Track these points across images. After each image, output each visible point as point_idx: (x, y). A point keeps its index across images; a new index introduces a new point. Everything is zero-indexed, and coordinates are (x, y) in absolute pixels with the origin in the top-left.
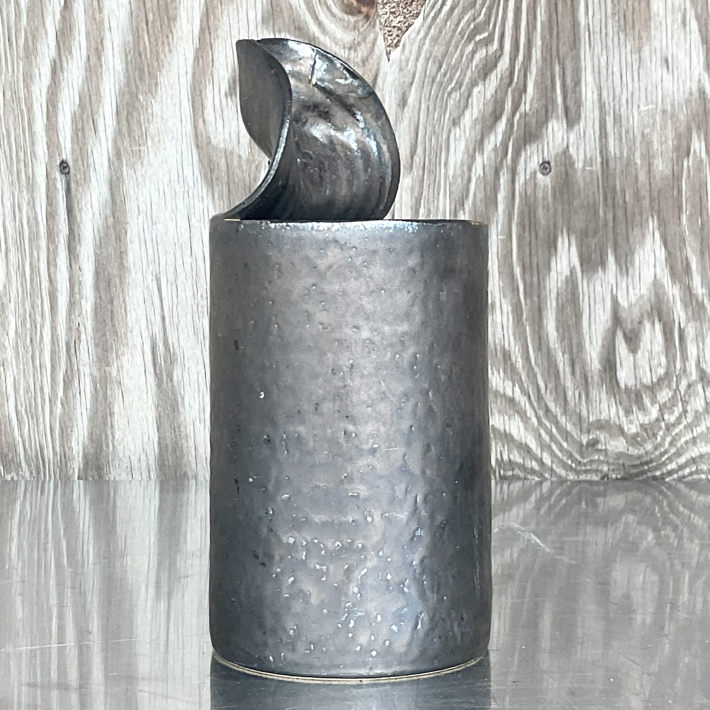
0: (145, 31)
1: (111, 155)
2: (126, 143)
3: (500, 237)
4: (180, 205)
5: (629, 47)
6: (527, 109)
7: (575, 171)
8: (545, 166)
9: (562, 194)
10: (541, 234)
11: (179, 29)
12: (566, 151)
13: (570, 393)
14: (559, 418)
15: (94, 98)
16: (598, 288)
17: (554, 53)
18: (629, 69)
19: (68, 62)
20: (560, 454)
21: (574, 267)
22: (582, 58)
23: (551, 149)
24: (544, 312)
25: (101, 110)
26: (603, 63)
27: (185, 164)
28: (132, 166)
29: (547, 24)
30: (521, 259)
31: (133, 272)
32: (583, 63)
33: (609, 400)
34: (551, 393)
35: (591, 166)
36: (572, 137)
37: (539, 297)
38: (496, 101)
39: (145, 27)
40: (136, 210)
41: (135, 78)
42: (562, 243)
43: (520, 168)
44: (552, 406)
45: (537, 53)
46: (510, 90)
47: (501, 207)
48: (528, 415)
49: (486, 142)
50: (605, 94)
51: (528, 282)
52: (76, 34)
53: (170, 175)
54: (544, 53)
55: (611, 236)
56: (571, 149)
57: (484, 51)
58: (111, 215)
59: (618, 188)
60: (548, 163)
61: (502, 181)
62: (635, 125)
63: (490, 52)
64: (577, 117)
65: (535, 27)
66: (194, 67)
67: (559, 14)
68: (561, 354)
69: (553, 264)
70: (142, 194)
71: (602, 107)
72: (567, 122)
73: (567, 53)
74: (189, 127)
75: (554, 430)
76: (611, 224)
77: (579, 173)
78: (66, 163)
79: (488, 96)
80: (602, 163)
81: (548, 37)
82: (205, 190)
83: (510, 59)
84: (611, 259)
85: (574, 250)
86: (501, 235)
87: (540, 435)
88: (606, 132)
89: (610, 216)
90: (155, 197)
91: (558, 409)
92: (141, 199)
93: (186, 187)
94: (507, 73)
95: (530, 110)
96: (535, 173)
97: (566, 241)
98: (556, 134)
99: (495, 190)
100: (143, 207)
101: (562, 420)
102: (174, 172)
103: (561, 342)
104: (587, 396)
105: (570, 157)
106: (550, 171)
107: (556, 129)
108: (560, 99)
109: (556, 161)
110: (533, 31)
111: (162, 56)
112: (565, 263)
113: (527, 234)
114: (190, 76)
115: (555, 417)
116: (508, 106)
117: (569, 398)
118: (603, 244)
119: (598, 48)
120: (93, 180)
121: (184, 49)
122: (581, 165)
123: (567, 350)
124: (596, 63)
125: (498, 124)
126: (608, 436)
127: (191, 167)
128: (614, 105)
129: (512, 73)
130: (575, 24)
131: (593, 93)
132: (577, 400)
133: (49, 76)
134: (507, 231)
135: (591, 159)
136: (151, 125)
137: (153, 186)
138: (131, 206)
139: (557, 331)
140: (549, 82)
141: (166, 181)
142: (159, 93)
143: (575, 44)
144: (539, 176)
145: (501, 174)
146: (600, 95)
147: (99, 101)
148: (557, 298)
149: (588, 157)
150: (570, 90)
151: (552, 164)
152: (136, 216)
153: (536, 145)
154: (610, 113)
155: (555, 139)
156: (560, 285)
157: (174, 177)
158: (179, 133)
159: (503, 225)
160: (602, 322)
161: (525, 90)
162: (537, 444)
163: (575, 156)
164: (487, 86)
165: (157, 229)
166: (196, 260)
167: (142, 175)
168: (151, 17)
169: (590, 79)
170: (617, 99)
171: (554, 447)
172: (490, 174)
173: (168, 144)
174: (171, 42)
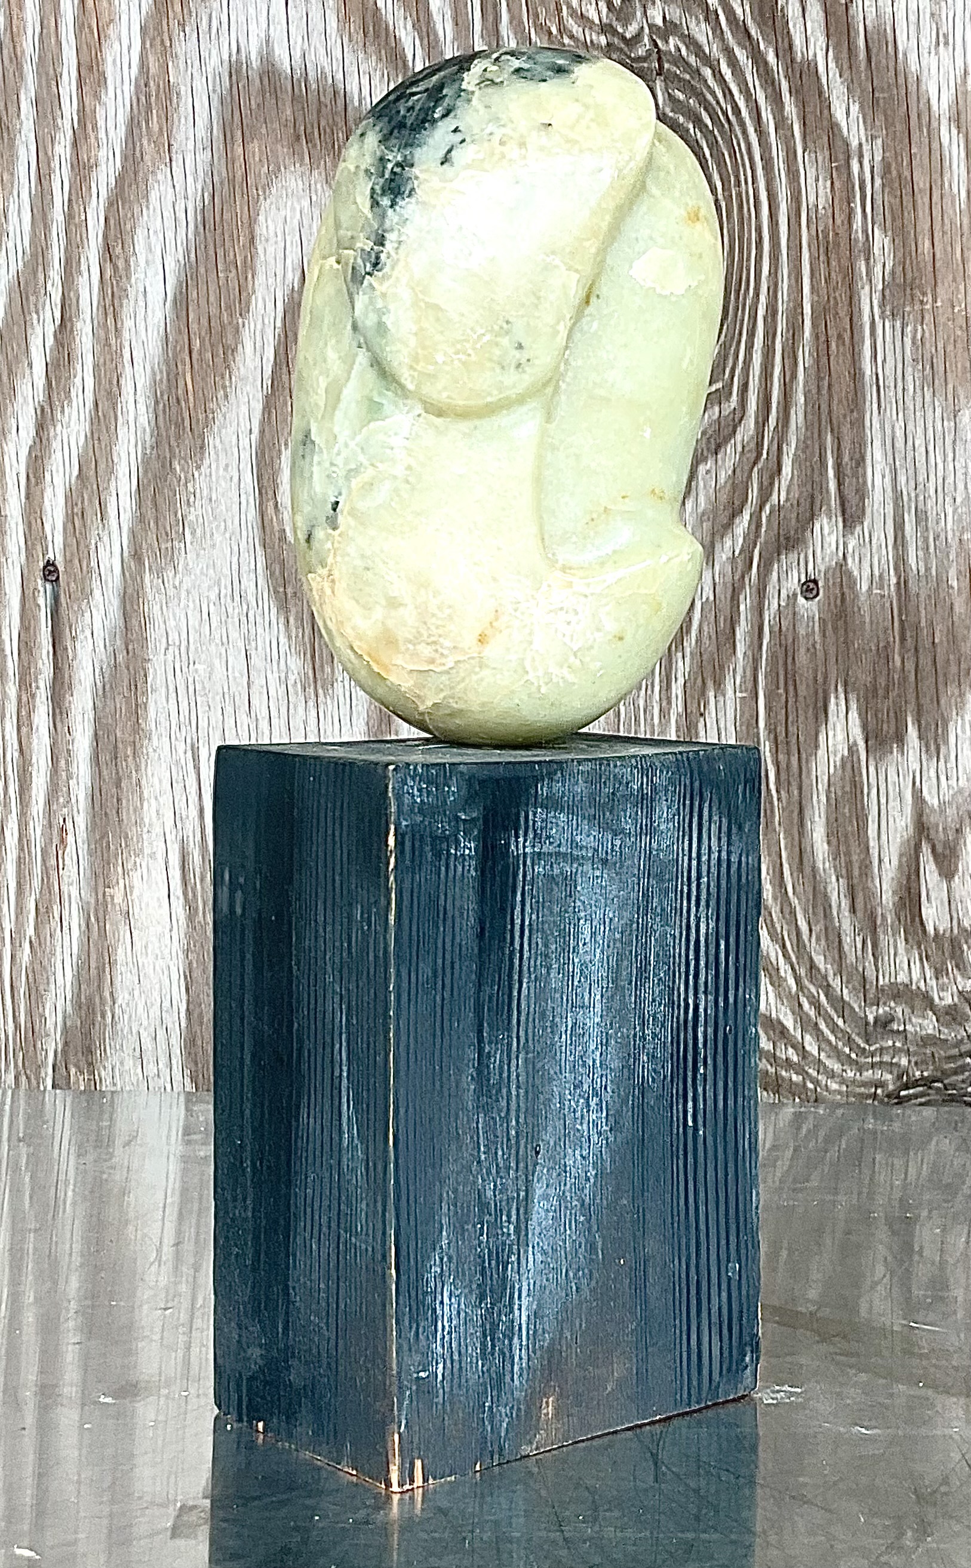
0: (188, 366)
1: (126, 554)
2: (152, 537)
3: (739, 695)
4: (234, 635)
5: (938, 411)
6: (782, 499)
7: (856, 596)
8: (810, 588)
9: (835, 629)
10: (802, 690)
11: (241, 366)
12: (842, 565)
13: (847, 940)
14: (830, 979)
15: (102, 466)
16: (892, 776)
17: (824, 417)
18: (940, 443)
19: (63, 412)
20: (832, 1038)
21: (855, 744)
22: (867, 424)
23: (819, 560)
24: (807, 814)
25: (113, 484)
26: (899, 433)
27: (244, 568)
28: (160, 573)
29: (813, 372)
30: (771, 730)
31: (155, 738)
32: (868, 432)
33: (907, 951)
34: (818, 939)
35: (882, 588)
36: (852, 543)
37: (800, 789)
38: (734, 486)
39: (188, 359)
40: (164, 640)
41: (168, 437)
42: (836, 705)
43: (771, 589)
44: (819, 960)
45: (797, 417)
46: (756, 469)
47: (740, 648)
48: (782, 974)
49: (718, 546)
50: (902, 479)
51: (783, 765)
52: (79, 367)
53: (219, 586)
54: (810, 417)
55: (911, 697)
56: (850, 561)
57: (717, 409)
58: (123, 647)
59: (923, 624)
60: (815, 582)
61: (742, 607)
62: (949, 527)
63: (724, 413)
64: (860, 513)
65: (794, 376)
66: (262, 423)
67: (832, 358)
68: (834, 878)
69: (822, 738)
70: (174, 615)
71: (898, 496)
72: (844, 521)
73: (845, 416)
74: (252, 514)
75: (823, 998)
76: (912, 678)
77: (862, 599)
78: (53, 565)
79: (723, 477)
80: (898, 583)
81: (814, 391)
82: (274, 611)
83: (757, 422)
84: (912, 732)
85: (854, 715)
86: (741, 692)
87: (800, 1005)
88: (903, 536)
89: (910, 666)
90: (194, 622)
91: (829, 966)
92: (172, 623)
93: (245, 607)
94: (753, 445)
95: (787, 500)
96: (795, 595)
97: (843, 702)
98: (827, 539)
99: (733, 623)
100: (174, 637)
101: (836, 983)
102: (225, 582)
103: (835, 859)
104: (875, 945)
105: (850, 574)
106: (817, 594)
107: (826, 531)
108: (832, 486)
109: (826, 580)
110: (791, 381)
111: (212, 405)
112: (841, 736)
113: (781, 691)
114: (255, 435)
115: (825, 977)
116: (754, 493)
117: (846, 948)
118: (900, 708)
119: (891, 411)
120: (97, 593)
121: (248, 394)
122: (865, 588)
123: (844, 872)
124: (888, 431)
125: (737, 521)
126: (907, 1011)
127: (253, 576)
128: (917, 496)
129: (759, 445)
130: (856, 375)
131: (883, 477)
132: (859, 953)
133: (33, 432)
134: (750, 685)
135: (881, 576)
136: (192, 509)
137: (191, 604)
138: (155, 634)
139: (829, 843)
140: (816, 458)
141: (213, 596)
142: (206, 462)
143: (856, 403)
144: (801, 600)
145: (742, 597)
146: (895, 480)
147: (111, 471)
148: (828, 792)
149: (876, 573)
150: (848, 472)
151: (820, 584)
152: (163, 651)
153: (796, 556)
154: (910, 507)
155: (826, 545)
156: (832, 771)
157: (226, 591)
158: (237, 522)
159: (744, 676)
160: (900, 829)
161: (779, 471)
162: (795, 1021)
163: (856, 573)
164: (720, 462)
165: (196, 671)
166: (257, 720)
167: (175, 587)
168: (197, 344)
169: (878, 455)
170: (921, 487)
171: (823, 1026)
172: (724, 597)
173: (218, 538)
174: (227, 383)
